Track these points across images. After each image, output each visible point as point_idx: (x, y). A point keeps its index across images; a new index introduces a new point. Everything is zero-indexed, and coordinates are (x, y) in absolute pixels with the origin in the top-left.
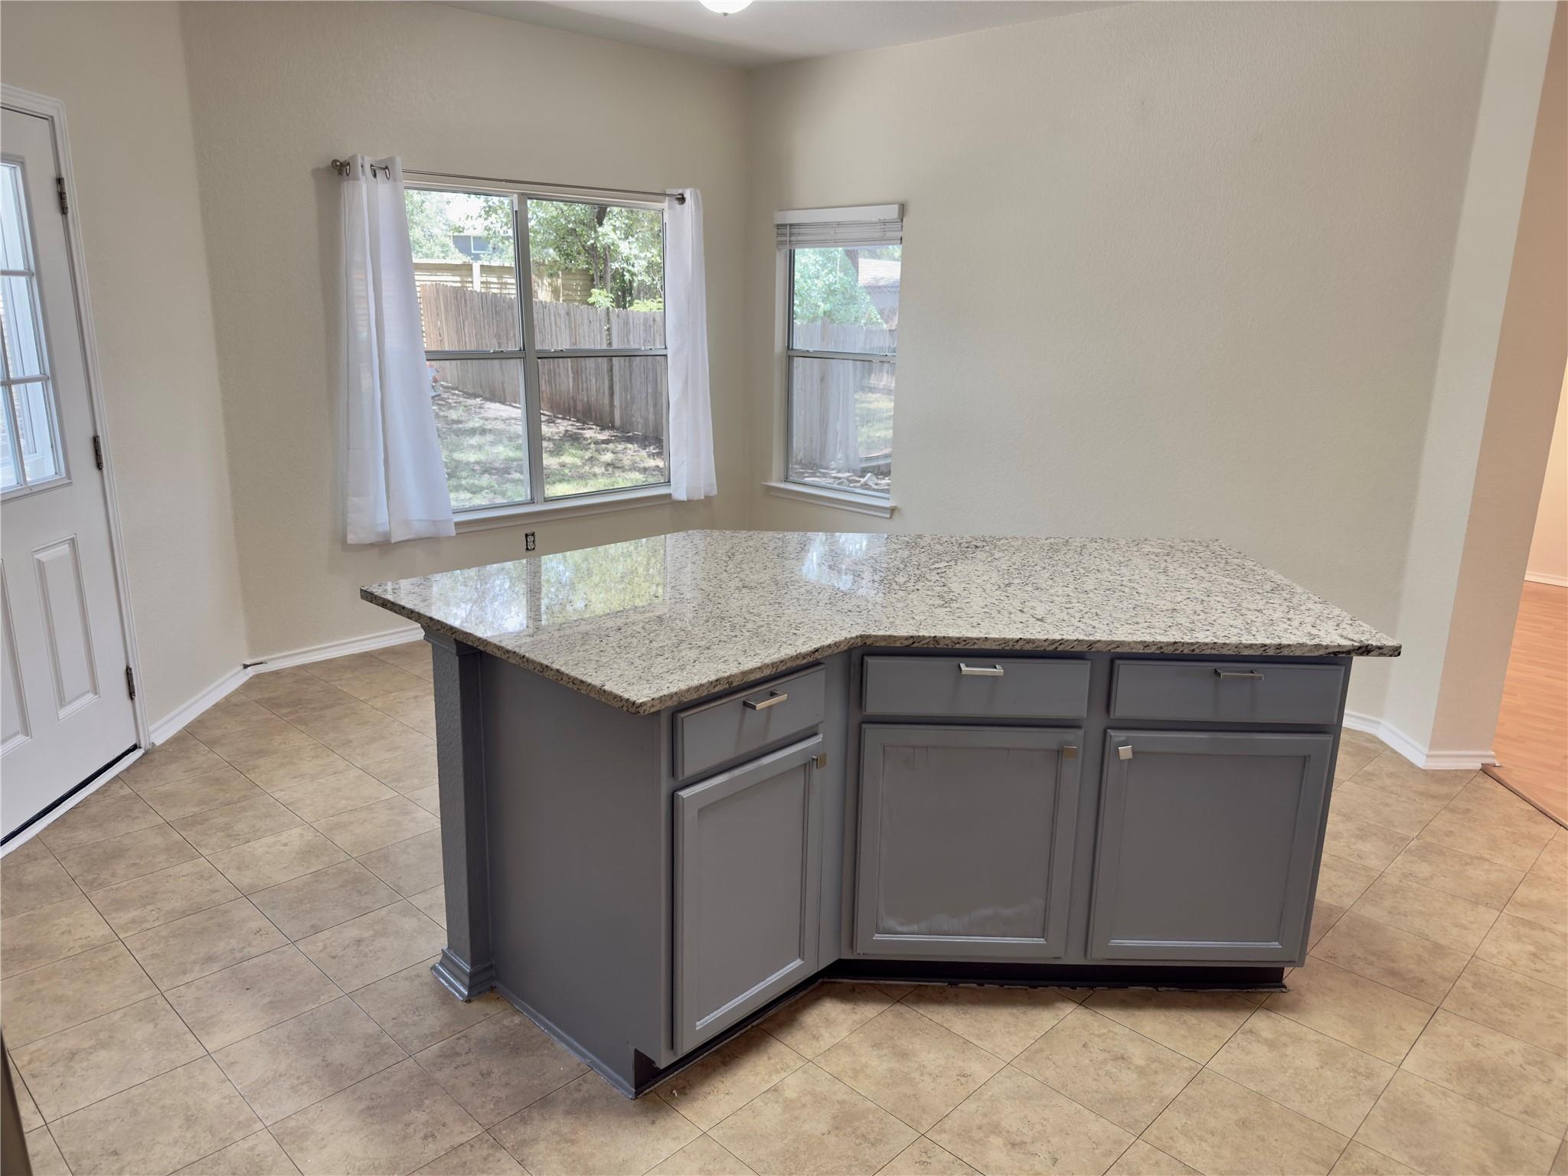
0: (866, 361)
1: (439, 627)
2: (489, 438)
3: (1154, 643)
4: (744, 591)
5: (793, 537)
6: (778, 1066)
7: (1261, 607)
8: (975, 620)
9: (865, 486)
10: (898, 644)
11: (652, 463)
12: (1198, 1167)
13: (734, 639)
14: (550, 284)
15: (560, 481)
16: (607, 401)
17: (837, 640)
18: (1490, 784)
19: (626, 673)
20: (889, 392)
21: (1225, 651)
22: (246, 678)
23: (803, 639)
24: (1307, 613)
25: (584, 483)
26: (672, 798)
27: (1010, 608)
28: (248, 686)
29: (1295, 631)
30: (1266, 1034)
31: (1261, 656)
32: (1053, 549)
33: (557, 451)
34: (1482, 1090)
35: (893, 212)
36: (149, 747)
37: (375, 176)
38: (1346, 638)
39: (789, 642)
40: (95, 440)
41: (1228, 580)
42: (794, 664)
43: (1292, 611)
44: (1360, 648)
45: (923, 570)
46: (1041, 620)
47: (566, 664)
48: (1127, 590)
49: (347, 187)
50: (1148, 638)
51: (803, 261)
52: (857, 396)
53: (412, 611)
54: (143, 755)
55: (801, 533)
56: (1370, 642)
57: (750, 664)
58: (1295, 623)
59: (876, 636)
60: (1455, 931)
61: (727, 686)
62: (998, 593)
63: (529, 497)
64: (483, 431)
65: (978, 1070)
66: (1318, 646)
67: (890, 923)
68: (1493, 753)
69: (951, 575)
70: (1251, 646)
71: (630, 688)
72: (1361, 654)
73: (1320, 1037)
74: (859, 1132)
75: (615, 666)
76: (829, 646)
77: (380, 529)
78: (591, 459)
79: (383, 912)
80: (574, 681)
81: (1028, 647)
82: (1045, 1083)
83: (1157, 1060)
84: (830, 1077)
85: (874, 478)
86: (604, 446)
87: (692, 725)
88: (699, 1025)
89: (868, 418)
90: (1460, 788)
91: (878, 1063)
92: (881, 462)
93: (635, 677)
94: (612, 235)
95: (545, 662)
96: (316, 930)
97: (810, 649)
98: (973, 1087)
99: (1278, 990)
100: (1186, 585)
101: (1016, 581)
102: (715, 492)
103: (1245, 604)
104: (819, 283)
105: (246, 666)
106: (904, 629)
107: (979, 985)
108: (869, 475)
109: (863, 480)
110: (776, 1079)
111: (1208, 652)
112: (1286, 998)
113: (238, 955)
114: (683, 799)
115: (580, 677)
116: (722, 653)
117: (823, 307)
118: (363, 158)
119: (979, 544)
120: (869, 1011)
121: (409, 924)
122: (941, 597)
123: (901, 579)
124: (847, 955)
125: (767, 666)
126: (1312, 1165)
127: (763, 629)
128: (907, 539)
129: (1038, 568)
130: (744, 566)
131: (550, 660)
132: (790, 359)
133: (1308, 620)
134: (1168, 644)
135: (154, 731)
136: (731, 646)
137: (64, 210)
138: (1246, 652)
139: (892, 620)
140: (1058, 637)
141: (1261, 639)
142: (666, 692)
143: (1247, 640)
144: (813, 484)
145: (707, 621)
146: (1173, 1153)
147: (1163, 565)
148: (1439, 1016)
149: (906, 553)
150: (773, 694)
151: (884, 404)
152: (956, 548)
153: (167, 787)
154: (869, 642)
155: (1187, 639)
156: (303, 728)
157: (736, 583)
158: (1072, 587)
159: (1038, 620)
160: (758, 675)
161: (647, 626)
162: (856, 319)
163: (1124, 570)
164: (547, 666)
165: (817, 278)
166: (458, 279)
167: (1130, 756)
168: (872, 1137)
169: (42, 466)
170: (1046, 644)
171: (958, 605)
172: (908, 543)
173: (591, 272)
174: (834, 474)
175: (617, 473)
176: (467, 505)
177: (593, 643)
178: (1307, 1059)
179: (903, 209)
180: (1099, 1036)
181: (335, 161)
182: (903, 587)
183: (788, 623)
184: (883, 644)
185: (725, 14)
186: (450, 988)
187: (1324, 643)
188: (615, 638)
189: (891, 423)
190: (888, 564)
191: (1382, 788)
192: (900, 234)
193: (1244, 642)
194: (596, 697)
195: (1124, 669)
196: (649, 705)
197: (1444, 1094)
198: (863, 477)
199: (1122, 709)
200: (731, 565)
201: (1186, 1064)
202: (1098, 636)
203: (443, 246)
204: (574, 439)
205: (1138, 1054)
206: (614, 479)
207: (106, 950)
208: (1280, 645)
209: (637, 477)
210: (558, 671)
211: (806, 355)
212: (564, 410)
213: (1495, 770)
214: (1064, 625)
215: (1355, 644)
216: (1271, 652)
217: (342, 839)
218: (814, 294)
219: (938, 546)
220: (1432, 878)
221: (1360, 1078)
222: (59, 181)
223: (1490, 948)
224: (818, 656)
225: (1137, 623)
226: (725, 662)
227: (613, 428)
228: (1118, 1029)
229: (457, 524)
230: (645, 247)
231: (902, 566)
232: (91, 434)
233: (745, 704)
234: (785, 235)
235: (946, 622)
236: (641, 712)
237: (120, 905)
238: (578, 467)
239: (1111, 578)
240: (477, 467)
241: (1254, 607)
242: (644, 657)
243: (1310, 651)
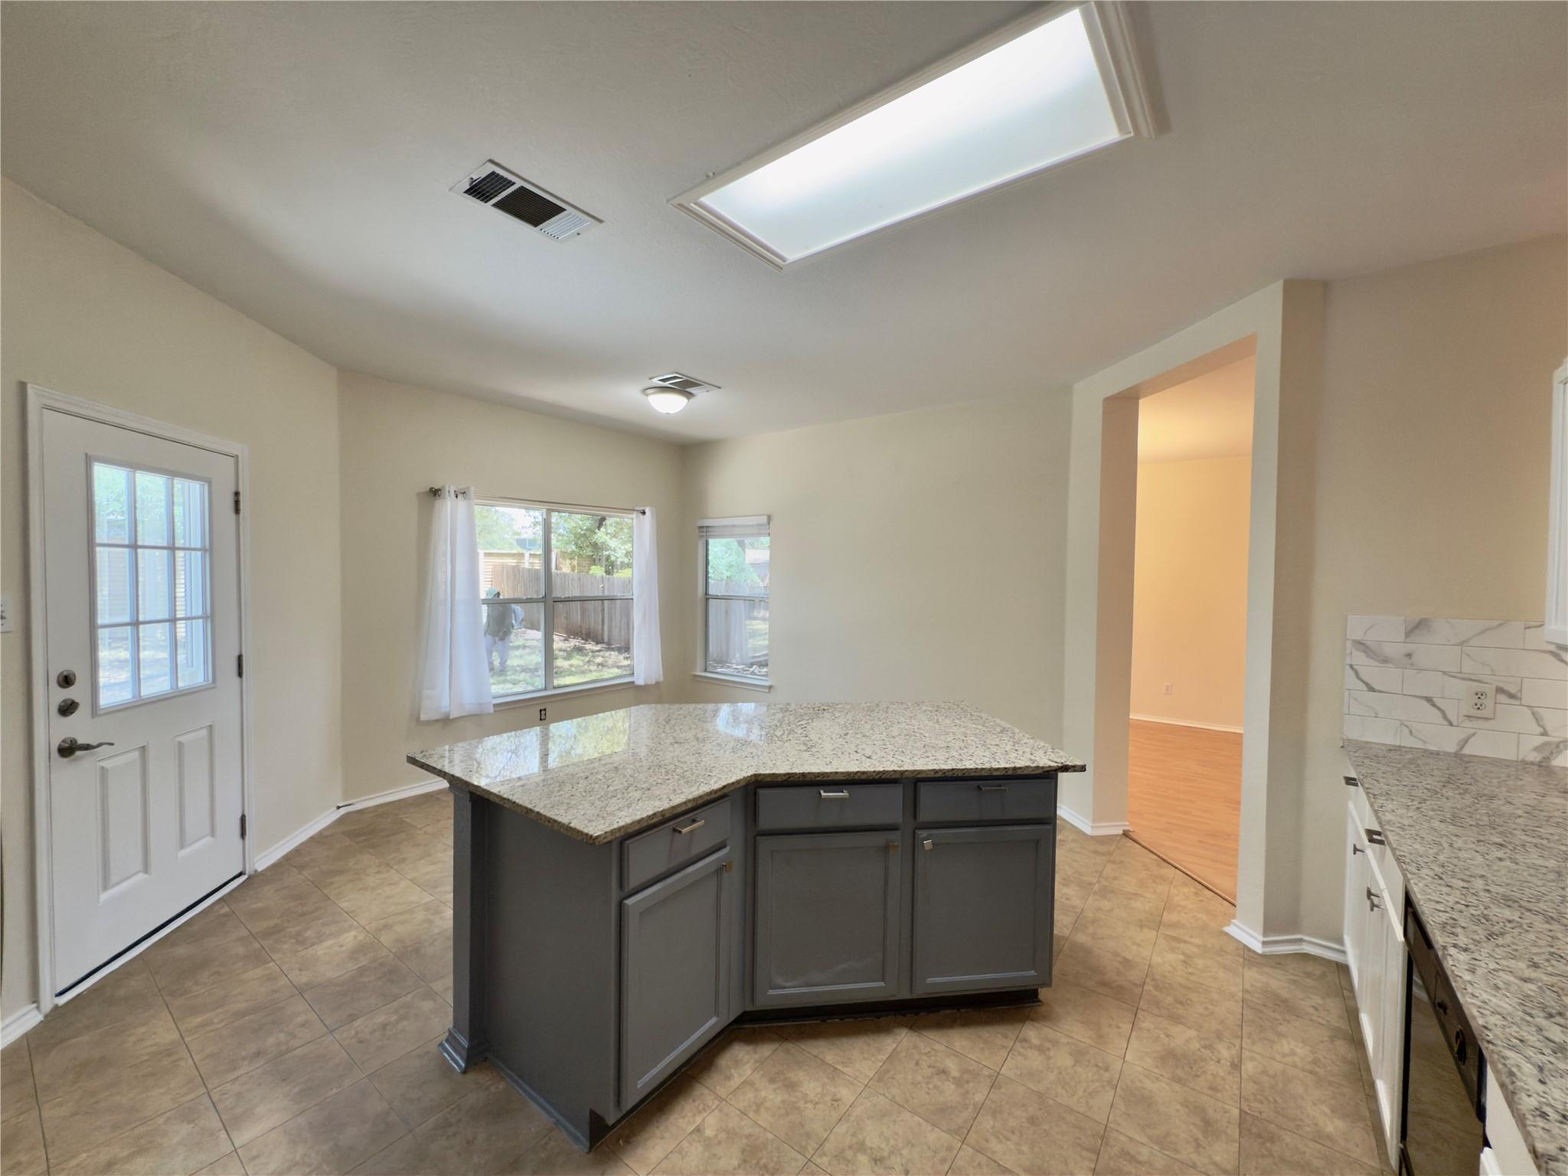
0: (752, 602)
1: (457, 782)
2: (528, 650)
3: (940, 770)
4: (676, 745)
5: (710, 707)
6: (701, 1108)
7: (997, 743)
8: (828, 760)
9: (753, 673)
10: (779, 779)
11: (626, 663)
12: (1008, 1165)
13: (668, 781)
14: (570, 564)
15: (569, 675)
16: (600, 627)
17: (738, 778)
18: (1130, 843)
19: (588, 812)
20: (764, 620)
21: (983, 773)
22: (338, 816)
23: (715, 779)
24: (1025, 746)
25: (583, 676)
26: (621, 905)
27: (850, 751)
28: (340, 821)
29: (1022, 758)
30: (1036, 1041)
31: (1004, 775)
32: (870, 710)
33: (569, 657)
34: (1180, 1072)
35: (764, 520)
36: (252, 873)
37: (457, 497)
38: (1052, 761)
39: (705, 782)
40: (240, 658)
41: (974, 726)
42: (708, 798)
43: (1016, 745)
44: (1062, 767)
45: (792, 726)
46: (869, 757)
47: (544, 807)
48: (918, 735)
49: (438, 503)
50: (936, 767)
51: (715, 549)
52: (747, 622)
53: (440, 771)
54: (247, 879)
55: (714, 705)
56: (1067, 763)
57: (678, 800)
58: (1020, 753)
59: (764, 775)
60: (1135, 947)
61: (661, 818)
62: (841, 740)
63: (544, 687)
64: (525, 647)
65: (846, 1094)
66: (1037, 767)
67: (779, 981)
68: (1127, 823)
69: (810, 729)
70: (998, 769)
71: (590, 824)
72: (1063, 771)
73: (1070, 1040)
74: (762, 1163)
75: (581, 807)
76: (733, 783)
77: (444, 710)
78: (589, 662)
79: (409, 998)
80: (549, 820)
81: (863, 777)
82: (893, 1100)
83: (967, 1071)
84: (738, 1112)
85: (758, 668)
86: (597, 653)
87: (635, 849)
88: (640, 1083)
89: (753, 634)
90: (1114, 846)
91: (773, 1096)
92: (761, 659)
93: (593, 815)
94: (605, 536)
95: (529, 806)
96: (352, 1018)
97: (720, 786)
98: (843, 1110)
99: (1036, 1004)
100: (952, 730)
101: (851, 732)
102: (661, 679)
103: (988, 741)
104: (724, 561)
105: (339, 808)
106: (782, 768)
107: (841, 1019)
108: (755, 666)
109: (751, 670)
110: (699, 1120)
111: (973, 774)
112: (1042, 1009)
113: (284, 1048)
114: (628, 906)
115: (556, 818)
116: (658, 792)
117: (726, 574)
118: (449, 487)
119: (826, 708)
120: (766, 1050)
121: (427, 1005)
122: (805, 744)
123: (778, 733)
124: (749, 1008)
125: (689, 801)
126: (1085, 1153)
127: (688, 773)
128: (781, 706)
129: (863, 722)
130: (677, 728)
131: (534, 804)
132: (707, 599)
133: (1027, 750)
134: (949, 771)
135: (257, 861)
136: (664, 787)
137: (237, 510)
138: (996, 773)
139: (774, 762)
140: (882, 769)
141: (1003, 765)
142: (615, 826)
143: (995, 765)
144: (721, 672)
145: (649, 769)
146: (989, 1154)
147: (936, 718)
148: (1140, 1015)
149: (781, 715)
150: (694, 821)
151: (762, 626)
152: (811, 711)
153: (260, 905)
154: (759, 778)
155: (960, 767)
156: (371, 851)
157: (671, 740)
158: (884, 734)
159: (867, 757)
160: (683, 808)
161: (607, 775)
162: (745, 581)
163: (913, 722)
164: (531, 810)
165: (723, 559)
166: (515, 561)
167: (931, 847)
168: (771, 1165)
169: (193, 675)
170: (874, 774)
171: (816, 750)
172: (781, 708)
173: (594, 557)
174: (735, 666)
175: (605, 669)
176: (510, 691)
177: (566, 789)
178: (1063, 1059)
179: (769, 518)
180: (925, 1054)
181: (432, 488)
182: (780, 739)
183: (704, 768)
184: (769, 779)
185: (668, 414)
186: (451, 1062)
187: (1041, 765)
188: (583, 784)
189: (767, 637)
190: (770, 723)
191: (1070, 850)
192: (768, 531)
193: (994, 767)
194: (565, 832)
195: (923, 788)
196: (603, 837)
197: (1157, 1079)
198: (751, 667)
199: (924, 816)
200: (668, 727)
201: (986, 1072)
202: (906, 768)
203: (510, 544)
204: (579, 650)
205: (952, 1066)
206: (602, 673)
207: (169, 1055)
208: (1015, 767)
209: (616, 671)
210: (538, 813)
211: (716, 598)
212: (572, 632)
213: (1130, 834)
214: (884, 760)
215: (1059, 765)
216: (1010, 773)
217: (386, 939)
218: (721, 567)
219: (800, 710)
220: (1112, 910)
221: (1101, 1072)
222: (237, 494)
223: (1157, 959)
224: (726, 791)
225: (928, 757)
226: (659, 799)
227: (603, 643)
228: (937, 1047)
229: (495, 705)
230: (624, 543)
231: (779, 724)
232: (237, 654)
233: (675, 830)
234: (703, 532)
235: (809, 762)
236: (597, 843)
237: (194, 1011)
238: (581, 666)
239: (907, 727)
240: (518, 669)
241: (993, 743)
242: (602, 799)
243: (1033, 770)
